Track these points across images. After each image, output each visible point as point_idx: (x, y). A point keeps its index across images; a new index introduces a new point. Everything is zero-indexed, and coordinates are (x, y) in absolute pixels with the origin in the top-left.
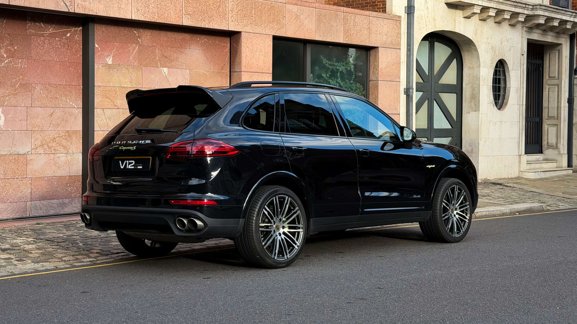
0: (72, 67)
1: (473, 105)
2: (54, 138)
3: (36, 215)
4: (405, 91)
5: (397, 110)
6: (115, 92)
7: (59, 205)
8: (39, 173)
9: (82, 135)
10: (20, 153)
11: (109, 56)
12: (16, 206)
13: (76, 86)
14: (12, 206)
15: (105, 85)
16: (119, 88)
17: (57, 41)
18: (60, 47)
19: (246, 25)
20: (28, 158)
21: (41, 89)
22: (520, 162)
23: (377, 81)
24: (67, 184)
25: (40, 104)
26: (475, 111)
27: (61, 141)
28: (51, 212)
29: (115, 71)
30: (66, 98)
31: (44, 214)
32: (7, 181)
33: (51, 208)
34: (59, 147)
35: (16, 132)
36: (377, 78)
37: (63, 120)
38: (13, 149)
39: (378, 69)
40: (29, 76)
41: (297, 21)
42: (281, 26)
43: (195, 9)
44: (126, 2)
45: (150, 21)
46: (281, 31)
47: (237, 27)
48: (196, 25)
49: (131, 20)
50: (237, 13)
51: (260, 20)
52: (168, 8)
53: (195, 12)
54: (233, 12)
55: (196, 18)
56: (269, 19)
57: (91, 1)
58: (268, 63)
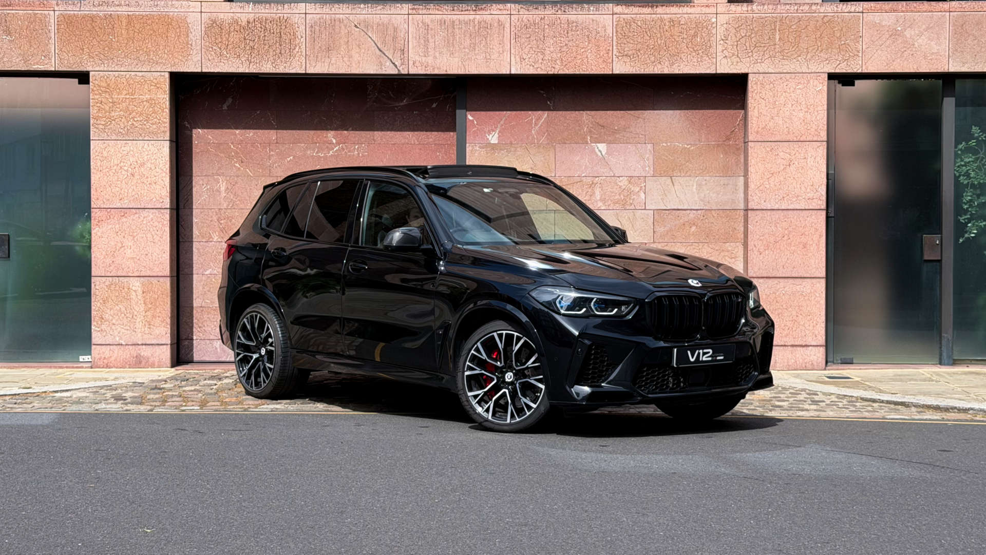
0: (440, 152)
11: (493, 131)
17: (416, 115)
18: (420, 123)
29: (503, 154)
41: (894, 42)
42: (851, 54)
43: (639, 46)
44: (501, 49)
45: (545, 73)
46: (849, 64)
47: (737, 67)
48: (642, 72)
49: (510, 74)
50: (737, 41)
51: (793, 49)
52: (582, 51)
53: (639, 50)
54: (727, 41)
55: (642, 60)
56: (819, 44)
57: (437, 54)
58: (816, 123)
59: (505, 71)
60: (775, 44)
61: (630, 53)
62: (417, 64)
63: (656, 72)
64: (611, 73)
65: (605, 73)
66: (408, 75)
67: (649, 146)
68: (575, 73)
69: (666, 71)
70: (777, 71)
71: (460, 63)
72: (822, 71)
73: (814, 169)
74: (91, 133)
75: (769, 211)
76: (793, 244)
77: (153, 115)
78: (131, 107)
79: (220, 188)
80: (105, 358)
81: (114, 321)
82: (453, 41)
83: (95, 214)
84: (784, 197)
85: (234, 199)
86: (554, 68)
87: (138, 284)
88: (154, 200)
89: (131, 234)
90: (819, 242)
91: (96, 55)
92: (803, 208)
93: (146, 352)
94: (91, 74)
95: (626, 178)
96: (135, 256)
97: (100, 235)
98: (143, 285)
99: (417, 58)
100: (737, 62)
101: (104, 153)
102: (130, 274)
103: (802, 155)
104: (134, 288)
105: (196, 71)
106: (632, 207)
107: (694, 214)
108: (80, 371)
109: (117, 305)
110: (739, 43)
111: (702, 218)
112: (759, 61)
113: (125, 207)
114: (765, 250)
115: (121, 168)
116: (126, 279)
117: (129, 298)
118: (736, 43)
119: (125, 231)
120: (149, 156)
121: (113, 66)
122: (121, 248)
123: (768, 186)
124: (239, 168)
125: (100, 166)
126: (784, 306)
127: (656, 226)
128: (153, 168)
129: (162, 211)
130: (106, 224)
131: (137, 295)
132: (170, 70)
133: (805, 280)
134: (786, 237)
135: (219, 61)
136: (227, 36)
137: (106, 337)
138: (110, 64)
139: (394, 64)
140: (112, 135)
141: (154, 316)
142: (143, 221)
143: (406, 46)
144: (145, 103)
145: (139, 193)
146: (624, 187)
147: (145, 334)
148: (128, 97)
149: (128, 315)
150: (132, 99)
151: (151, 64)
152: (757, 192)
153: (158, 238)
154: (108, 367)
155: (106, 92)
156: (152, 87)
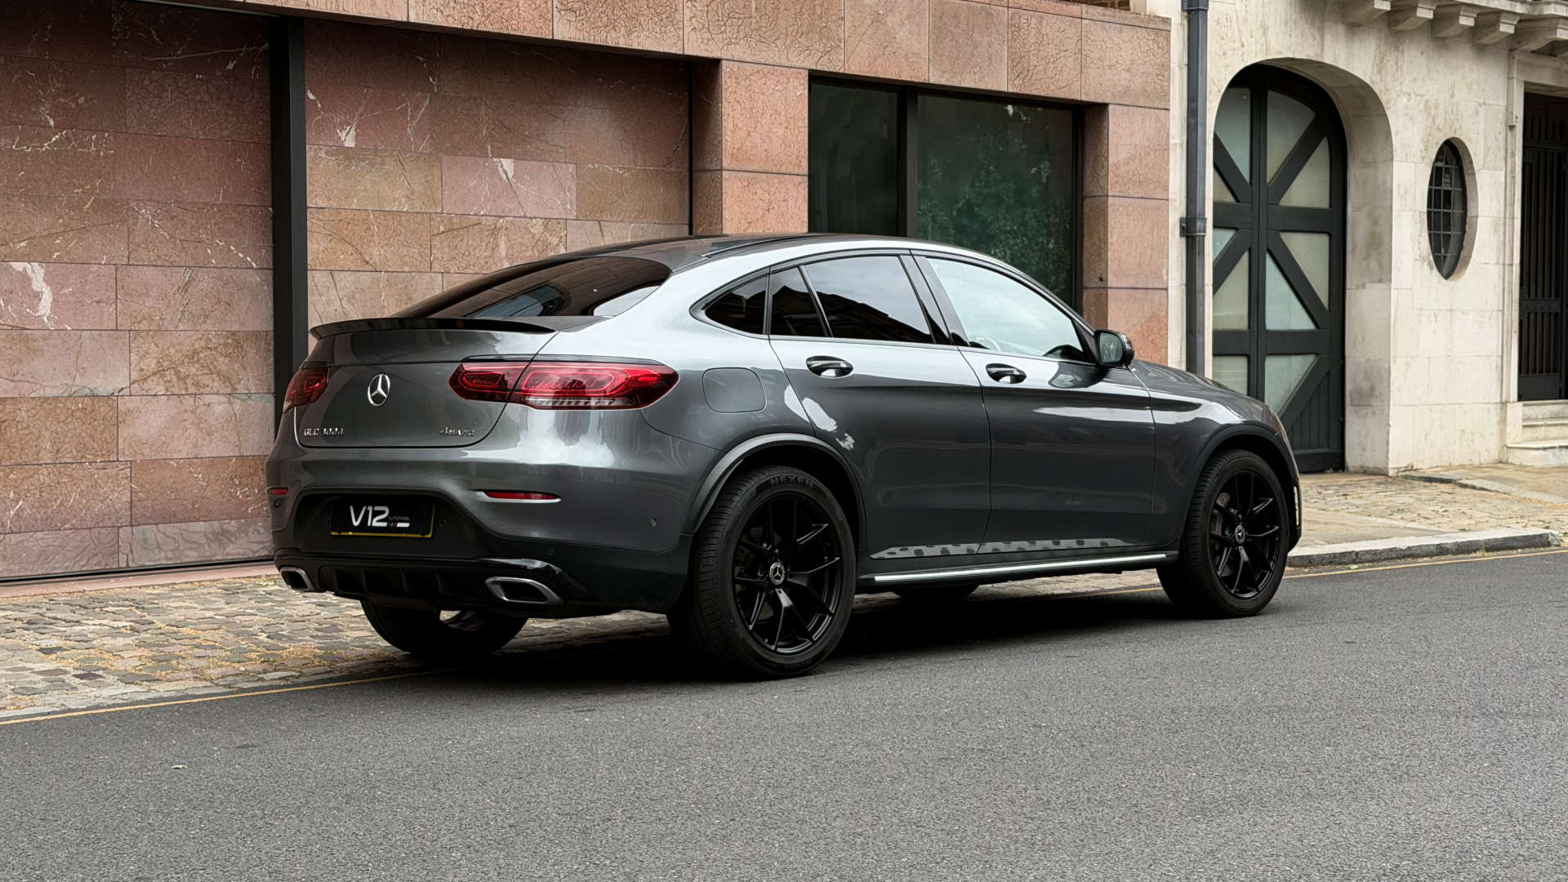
0: (240, 157)
1: (1374, 264)
2: (195, 352)
3: (147, 564)
4: (1184, 225)
5: (1160, 277)
6: (365, 227)
7: (211, 536)
8: (154, 449)
9: (272, 343)
10: (96, 392)
11: (348, 124)
12: (88, 537)
13: (253, 208)
14: (79, 538)
15: (335, 205)
16: (377, 214)
17: (200, 82)
18: (207, 98)
19: (733, 40)
20: (122, 408)
21: (153, 216)
22: (1503, 422)
23: (1104, 198)
24: (232, 479)
25: (152, 258)
26: (1380, 281)
27: (215, 359)
28: (187, 557)
29: (363, 168)
30: (226, 242)
31: (169, 562)
32: (62, 469)
33: (189, 545)
34: (208, 377)
35: (84, 333)
36: (1105, 188)
37: (219, 302)
38: (78, 381)
39: (1105, 163)
40: (119, 178)
41: (876, 32)
42: (833, 43)
45: (460, 26)
46: (831, 58)
47: (708, 47)
48: (592, 41)
49: (406, 23)
50: (707, 6)
51: (772, 27)
53: (587, 3)
54: (695, 4)
55: (591, 19)
56: (800, 24)
58: (797, 147)
59: (400, 16)
60: (751, 17)
61: (576, 6)
63: (610, 44)
64: (551, 37)
65: (543, 37)
67: (571, 168)
68: (502, 31)
69: (622, 45)
70: (756, 59)
72: (803, 65)
73: (795, 218)
86: (472, 19)
95: (540, 221)
100: (708, 39)
103: (782, 192)
110: (710, 8)
118: (706, 8)
146: (538, 236)
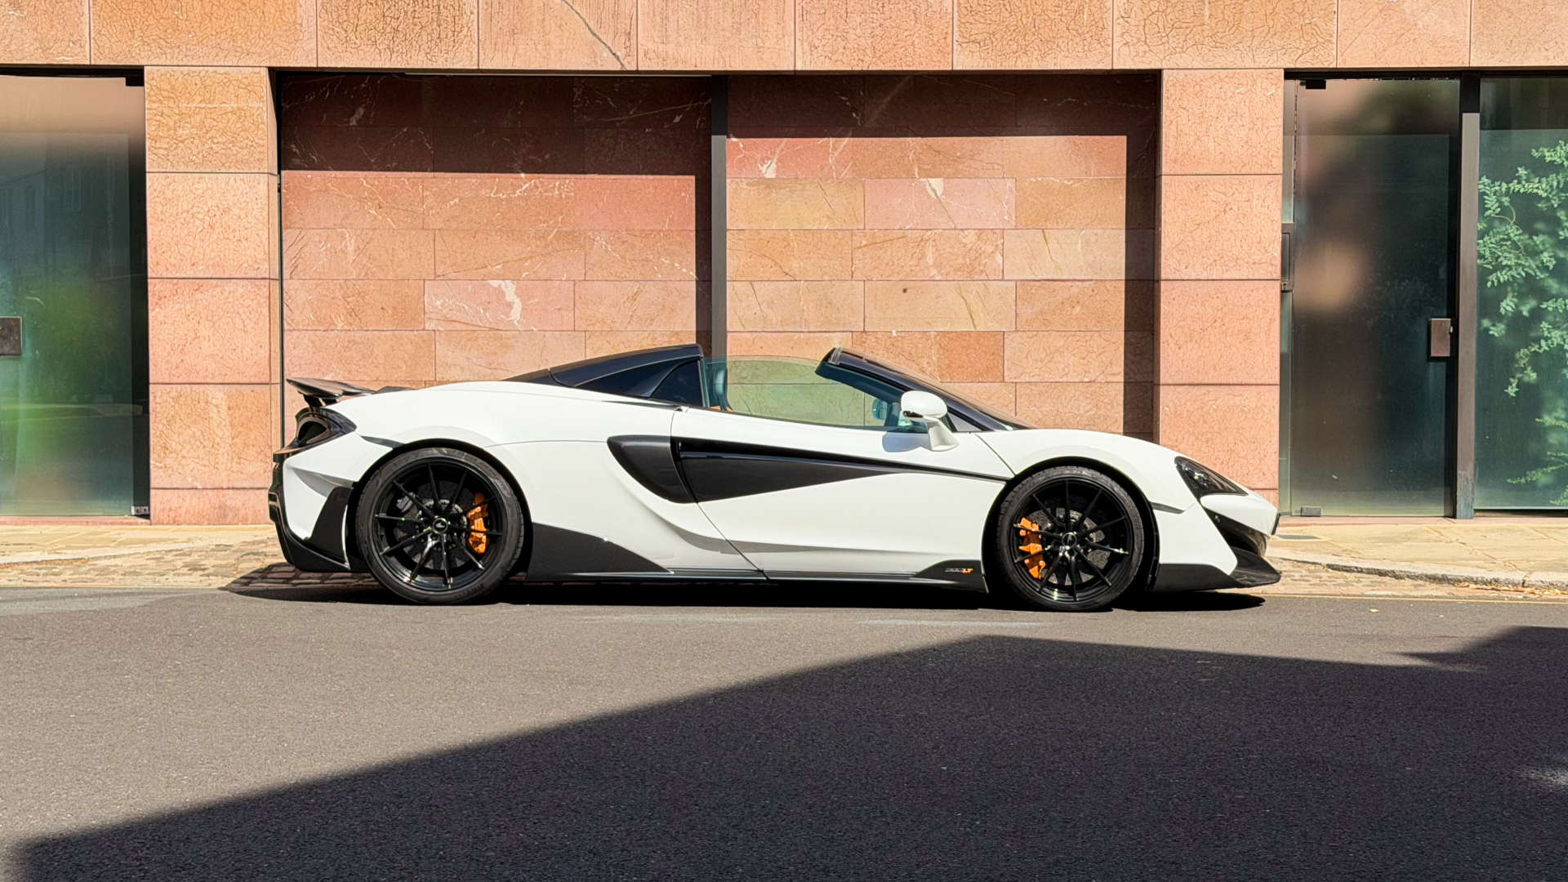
0: (685, 191)
6: (786, 244)
11: (769, 159)
15: (755, 228)
16: (797, 232)
17: (649, 135)
21: (607, 243)
25: (605, 275)
29: (783, 195)
30: (670, 260)
35: (547, 334)
37: (664, 308)
41: (1386, 21)
42: (1320, 40)
43: (994, 26)
44: (780, 32)
45: (849, 69)
46: (1317, 54)
47: (1144, 60)
48: (999, 68)
49: (795, 71)
51: (1231, 32)
52: (906, 33)
53: (994, 34)
54: (1129, 20)
55: (998, 48)
56: (1271, 23)
57: (681, 39)
58: (1265, 146)
59: (785, 65)
60: (1203, 24)
61: (979, 38)
62: (651, 55)
64: (950, 69)
65: (942, 68)
66: (637, 72)
67: (1010, 183)
70: (1210, 65)
71: (717, 53)
72: (1275, 65)
73: (1262, 217)
74: (148, 161)
75: (1193, 283)
76: (1229, 334)
77: (242, 133)
78: (208, 122)
79: (346, 247)
80: (171, 509)
81: (184, 453)
82: (706, 18)
83: (154, 288)
84: (1215, 261)
85: (369, 265)
86: (862, 61)
87: (221, 395)
88: (246, 265)
89: (210, 318)
90: (1269, 330)
91: (154, 40)
92: (1245, 278)
93: (233, 500)
94: (146, 69)
95: (973, 232)
96: (215, 353)
97: (162, 319)
98: (229, 397)
99: (650, 45)
100: (1145, 52)
101: (166, 192)
102: (208, 380)
103: (1244, 196)
104: (214, 401)
105: (308, 65)
106: (983, 276)
107: (1078, 286)
108: (134, 529)
109: (189, 427)
110: (1147, 21)
111: (1090, 293)
112: (1178, 50)
113: (201, 275)
114: (1186, 342)
115: (193, 216)
116: (202, 388)
117: (207, 416)
118: (1143, 23)
119: (200, 313)
120: (236, 198)
121: (180, 57)
122: (194, 339)
123: (1191, 244)
124: (375, 217)
125: (162, 212)
126: (1216, 429)
127: (1019, 306)
128: (243, 216)
129: (257, 282)
130: (171, 303)
131: (219, 412)
132: (268, 65)
133: (1247, 388)
134: (1217, 324)
135: (344, 49)
136: (356, 10)
137: (173, 477)
138: (176, 54)
139: (614, 54)
140: (179, 165)
141: (245, 445)
142: (227, 298)
143: (634, 27)
144: (230, 115)
145: (222, 256)
146: (970, 245)
147: (233, 472)
148: (203, 105)
149: (205, 443)
150: (210, 108)
151: (238, 54)
152: (1174, 252)
153: (252, 325)
154: (175, 522)
155: (170, 97)
156: (241, 90)
